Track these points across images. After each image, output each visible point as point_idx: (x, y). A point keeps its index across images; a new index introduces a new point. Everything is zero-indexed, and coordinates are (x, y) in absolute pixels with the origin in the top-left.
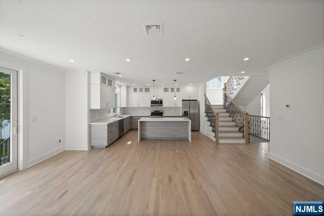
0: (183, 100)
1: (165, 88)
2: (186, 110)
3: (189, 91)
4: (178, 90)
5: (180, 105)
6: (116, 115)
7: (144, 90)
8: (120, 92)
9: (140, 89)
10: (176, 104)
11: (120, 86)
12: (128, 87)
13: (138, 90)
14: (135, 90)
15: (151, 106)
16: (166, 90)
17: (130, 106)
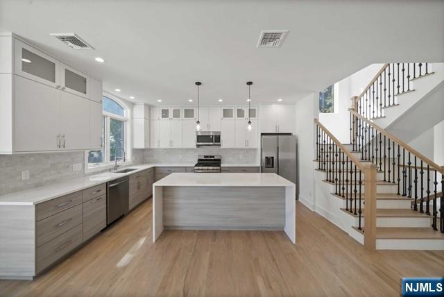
0: (262, 134)
1: (224, 110)
2: (270, 155)
3: (276, 115)
4: (252, 113)
5: (256, 143)
6: (116, 167)
7: (182, 114)
8: (132, 118)
9: (174, 111)
10: (247, 142)
11: (132, 105)
12: (149, 108)
13: (171, 114)
14: (165, 113)
15: (198, 146)
16: (227, 113)
17: (155, 146)
